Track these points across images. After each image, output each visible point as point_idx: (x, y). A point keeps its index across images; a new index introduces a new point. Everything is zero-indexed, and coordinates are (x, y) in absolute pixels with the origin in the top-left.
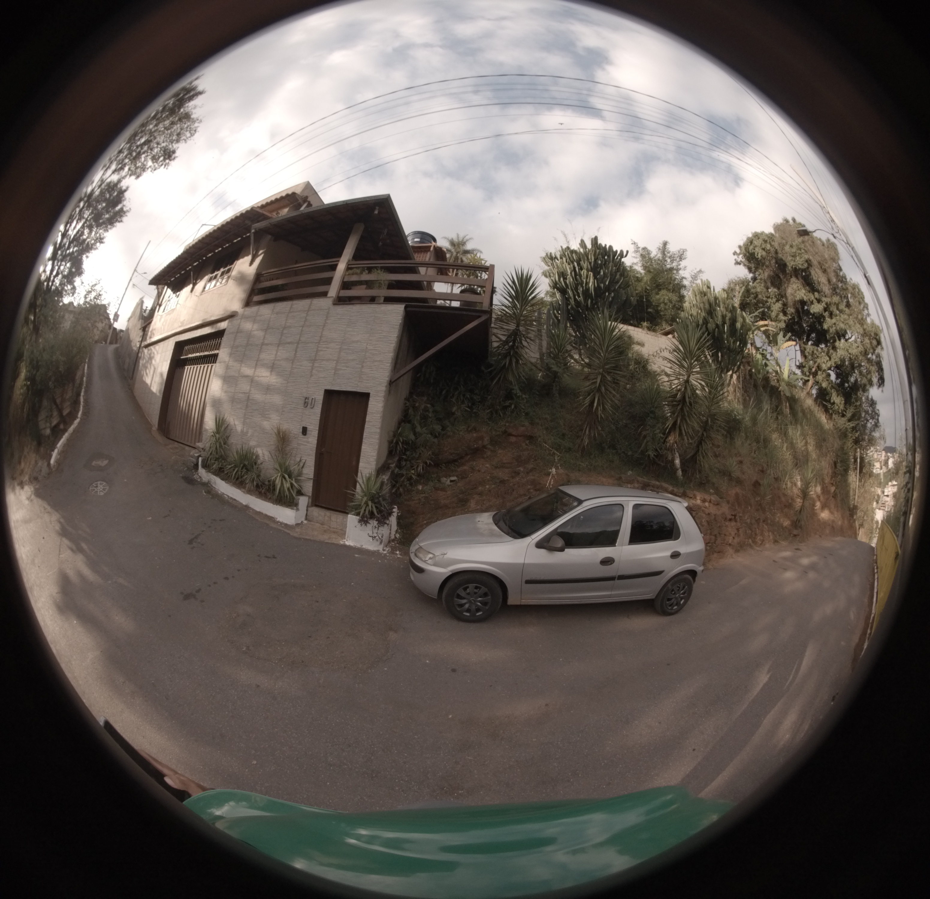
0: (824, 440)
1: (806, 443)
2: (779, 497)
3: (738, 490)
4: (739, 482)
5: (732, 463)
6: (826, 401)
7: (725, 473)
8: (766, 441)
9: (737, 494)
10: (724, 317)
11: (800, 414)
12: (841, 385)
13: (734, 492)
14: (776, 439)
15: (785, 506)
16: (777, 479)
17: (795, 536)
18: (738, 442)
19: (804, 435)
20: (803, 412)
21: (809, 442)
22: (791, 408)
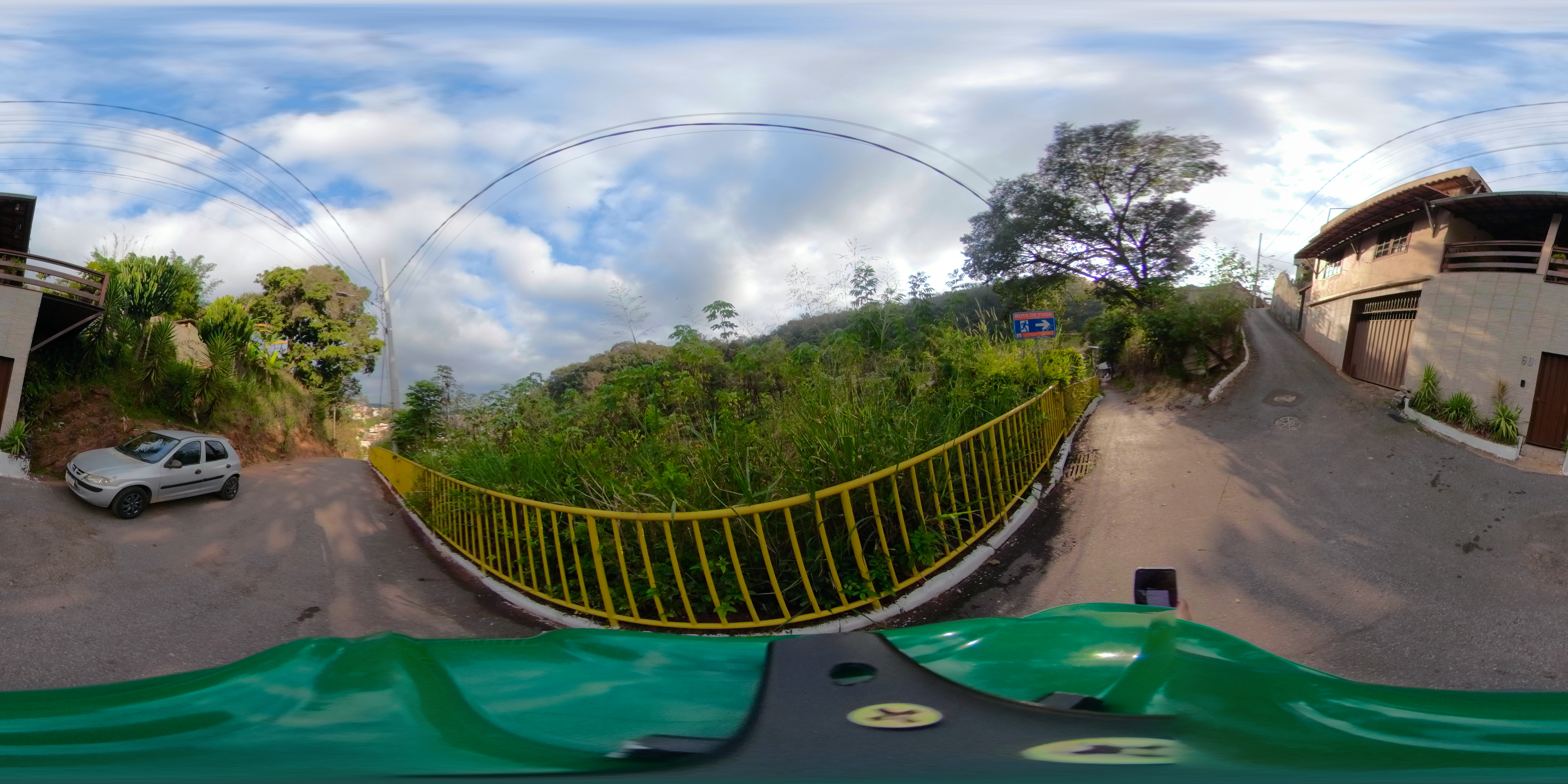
0: (301, 401)
1: (285, 403)
2: (265, 435)
3: (236, 431)
4: (236, 426)
5: (230, 415)
6: (305, 378)
7: (226, 421)
8: (253, 402)
9: (235, 434)
10: (237, 323)
11: (280, 385)
12: (323, 368)
13: (233, 432)
14: (260, 400)
15: (270, 440)
16: (262, 425)
17: (282, 457)
18: (234, 402)
19: (282, 398)
20: (283, 384)
21: (287, 401)
22: (273, 381)
